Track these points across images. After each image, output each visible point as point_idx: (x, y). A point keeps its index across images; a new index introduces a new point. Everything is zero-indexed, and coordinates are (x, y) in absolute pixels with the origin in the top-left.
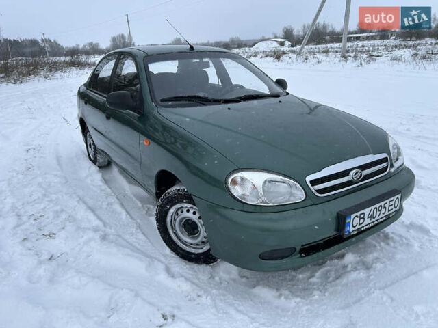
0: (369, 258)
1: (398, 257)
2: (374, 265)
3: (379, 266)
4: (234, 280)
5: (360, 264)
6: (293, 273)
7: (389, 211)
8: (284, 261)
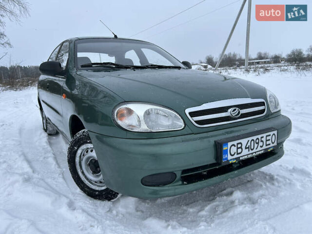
0: (256, 195)
1: (282, 194)
2: (259, 200)
3: (264, 201)
4: (130, 214)
5: (247, 200)
6: (185, 208)
7: (267, 145)
8: (166, 187)
